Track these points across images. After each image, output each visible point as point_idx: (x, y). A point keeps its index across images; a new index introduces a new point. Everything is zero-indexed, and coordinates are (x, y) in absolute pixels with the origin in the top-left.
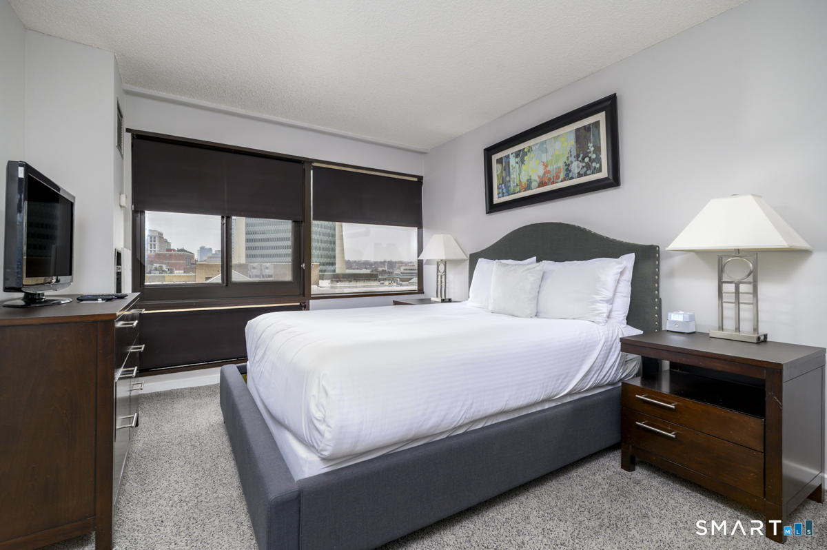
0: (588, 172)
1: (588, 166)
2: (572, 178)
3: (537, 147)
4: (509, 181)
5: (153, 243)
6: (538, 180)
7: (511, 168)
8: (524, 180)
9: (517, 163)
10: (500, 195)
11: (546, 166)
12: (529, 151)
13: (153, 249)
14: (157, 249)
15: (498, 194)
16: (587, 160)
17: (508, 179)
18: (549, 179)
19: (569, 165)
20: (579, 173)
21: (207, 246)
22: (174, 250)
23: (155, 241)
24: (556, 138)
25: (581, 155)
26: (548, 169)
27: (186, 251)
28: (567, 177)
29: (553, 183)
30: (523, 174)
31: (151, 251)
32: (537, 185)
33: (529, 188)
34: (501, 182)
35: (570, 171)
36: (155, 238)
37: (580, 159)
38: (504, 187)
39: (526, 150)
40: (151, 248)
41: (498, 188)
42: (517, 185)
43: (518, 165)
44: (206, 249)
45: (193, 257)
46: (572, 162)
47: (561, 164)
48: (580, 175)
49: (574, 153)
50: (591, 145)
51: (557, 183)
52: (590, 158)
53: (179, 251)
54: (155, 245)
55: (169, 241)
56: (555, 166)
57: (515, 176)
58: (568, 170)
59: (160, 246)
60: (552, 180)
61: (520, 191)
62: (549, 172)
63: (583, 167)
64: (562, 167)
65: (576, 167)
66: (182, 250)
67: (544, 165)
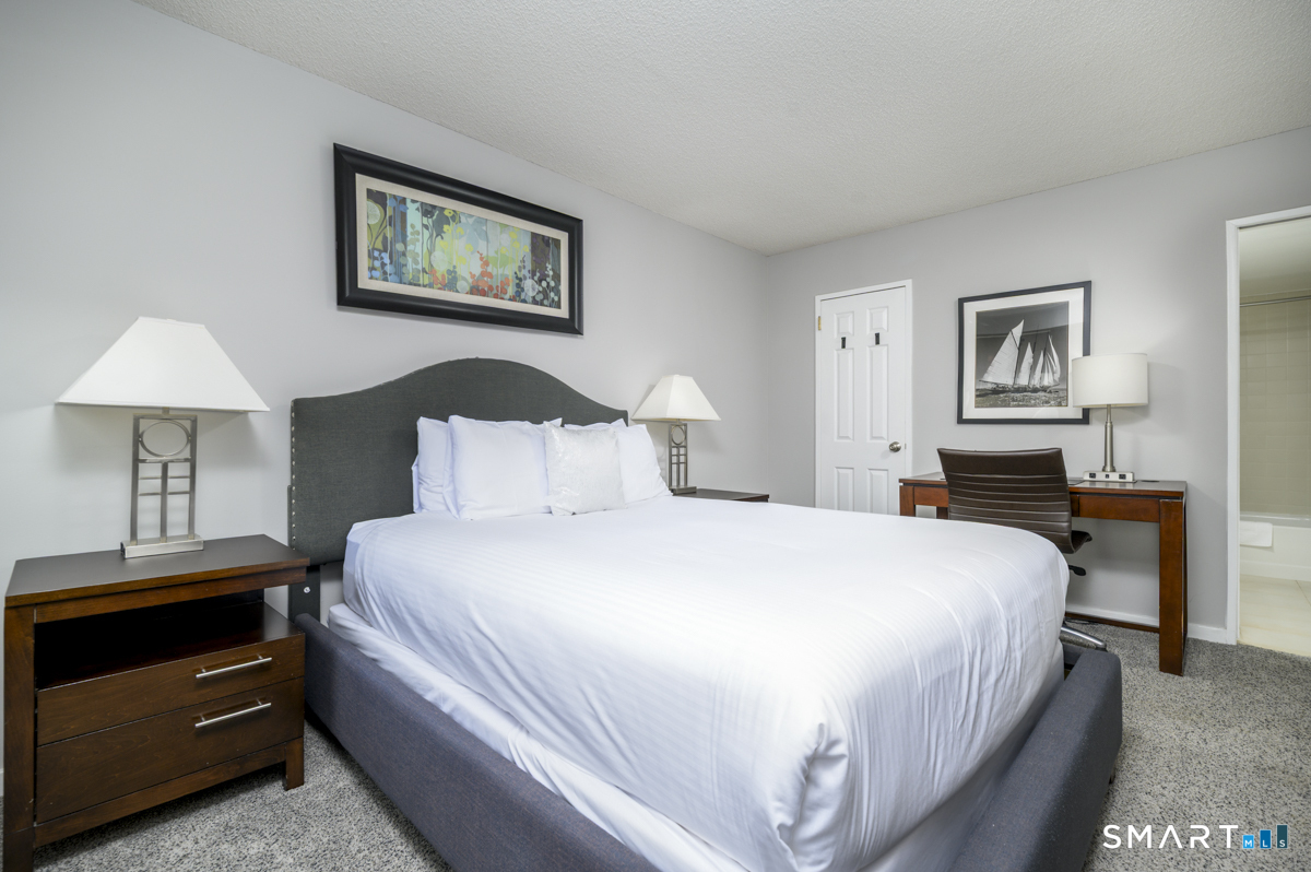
0: (545, 302)
1: (545, 293)
2: (524, 301)
3: (471, 221)
4: (404, 254)
6: (470, 280)
7: (409, 230)
8: (441, 268)
9: (426, 227)
10: (377, 274)
11: (486, 263)
12: (453, 218)
15: (372, 269)
16: (544, 284)
17: (399, 247)
18: (491, 288)
19: (520, 280)
20: (534, 297)
24: (505, 227)
25: (538, 274)
26: (489, 269)
28: (517, 297)
29: (496, 296)
30: (437, 254)
32: (468, 289)
33: (451, 285)
34: (379, 245)
35: (523, 290)
37: (536, 278)
38: (387, 261)
39: (446, 213)
41: (370, 255)
42: (424, 271)
43: (427, 234)
46: (525, 278)
47: (509, 271)
48: (535, 302)
49: (529, 266)
50: (549, 267)
51: (502, 299)
52: (548, 283)
56: (500, 271)
57: (418, 250)
58: (520, 288)
60: (495, 291)
61: (430, 286)
62: (490, 275)
63: (539, 292)
64: (510, 278)
65: (530, 287)
67: (481, 259)
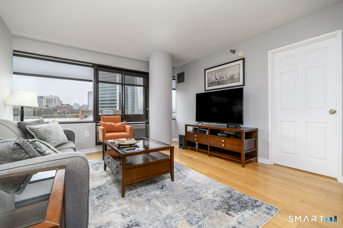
5: (55, 101)
13: (55, 104)
14: (57, 104)
21: (77, 103)
22: (64, 104)
23: (56, 101)
27: (70, 105)
31: (54, 105)
36: (56, 99)
40: (54, 104)
44: (77, 104)
45: (73, 108)
53: (66, 105)
54: (56, 102)
55: (61, 100)
59: (58, 103)
66: (68, 105)
